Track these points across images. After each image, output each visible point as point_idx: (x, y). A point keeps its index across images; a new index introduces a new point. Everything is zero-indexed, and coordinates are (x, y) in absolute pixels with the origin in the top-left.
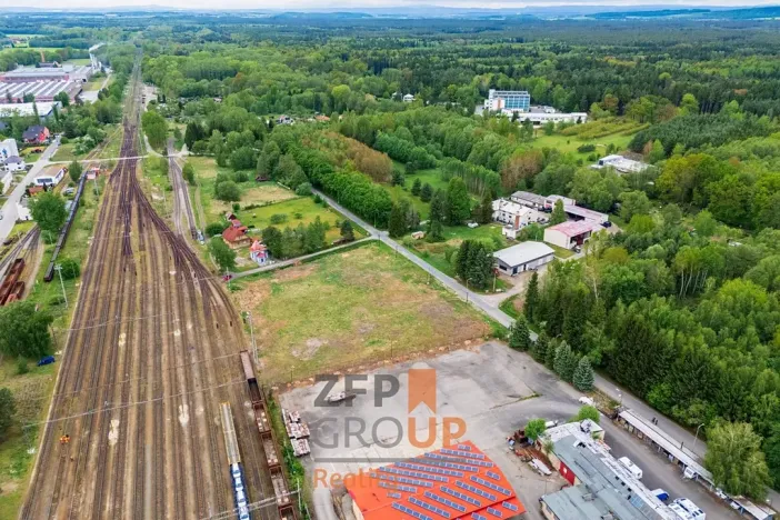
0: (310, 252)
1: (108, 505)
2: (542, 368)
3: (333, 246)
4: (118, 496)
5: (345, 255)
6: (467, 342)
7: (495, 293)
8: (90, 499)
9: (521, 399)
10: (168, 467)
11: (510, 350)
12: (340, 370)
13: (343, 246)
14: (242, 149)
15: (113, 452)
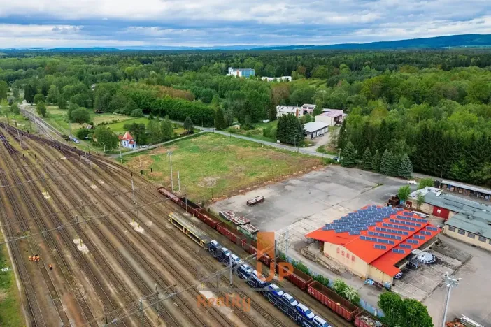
0: (167, 140)
1: (112, 290)
2: (371, 173)
3: (180, 136)
4: (117, 282)
5: (193, 140)
6: (314, 168)
7: (308, 146)
8: (91, 288)
9: (373, 188)
10: (149, 257)
11: (343, 168)
12: (241, 189)
13: (188, 136)
14: (79, 95)
15: (90, 258)
